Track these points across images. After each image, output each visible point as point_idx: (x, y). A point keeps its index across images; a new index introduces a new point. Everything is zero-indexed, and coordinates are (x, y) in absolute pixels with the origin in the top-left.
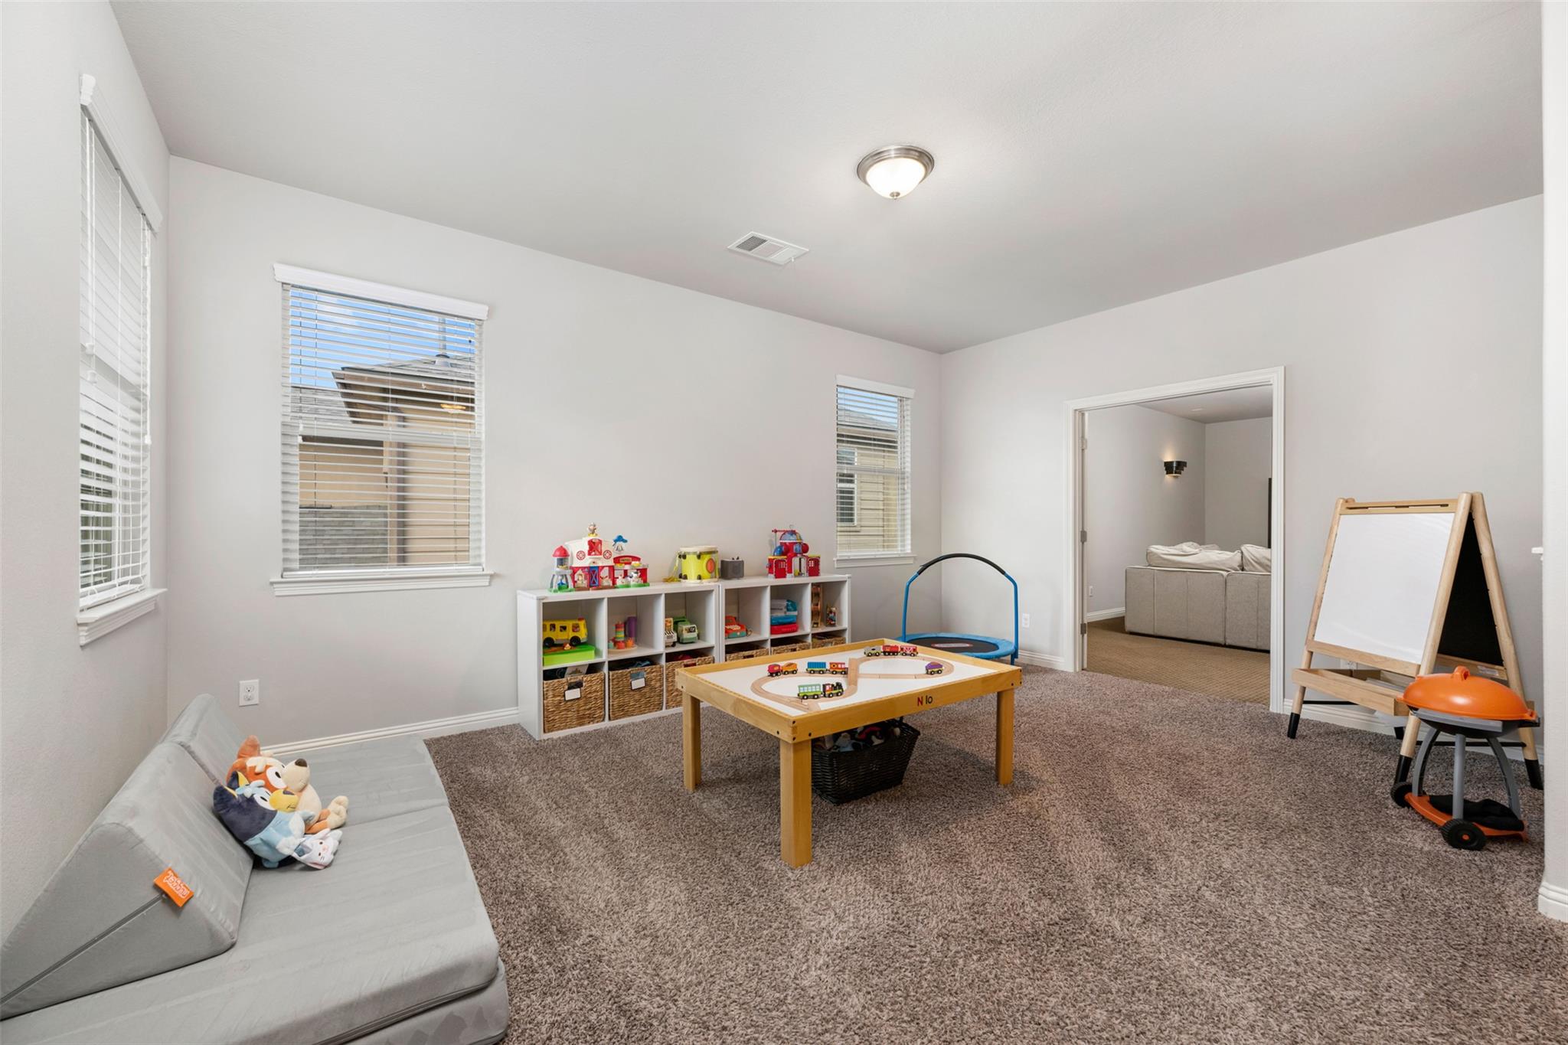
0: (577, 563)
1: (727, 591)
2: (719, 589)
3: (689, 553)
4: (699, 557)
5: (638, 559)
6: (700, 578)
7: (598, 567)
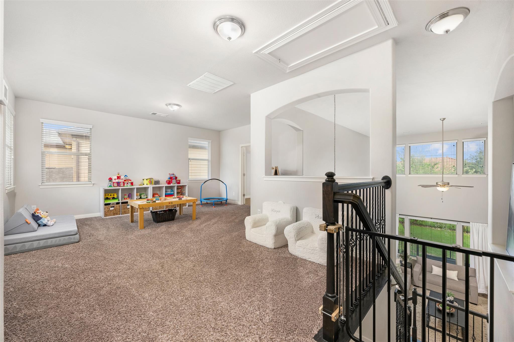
0: (114, 181)
1: (153, 187)
2: (151, 187)
3: (145, 179)
4: (147, 180)
5: (131, 180)
6: (147, 184)
7: (120, 182)
